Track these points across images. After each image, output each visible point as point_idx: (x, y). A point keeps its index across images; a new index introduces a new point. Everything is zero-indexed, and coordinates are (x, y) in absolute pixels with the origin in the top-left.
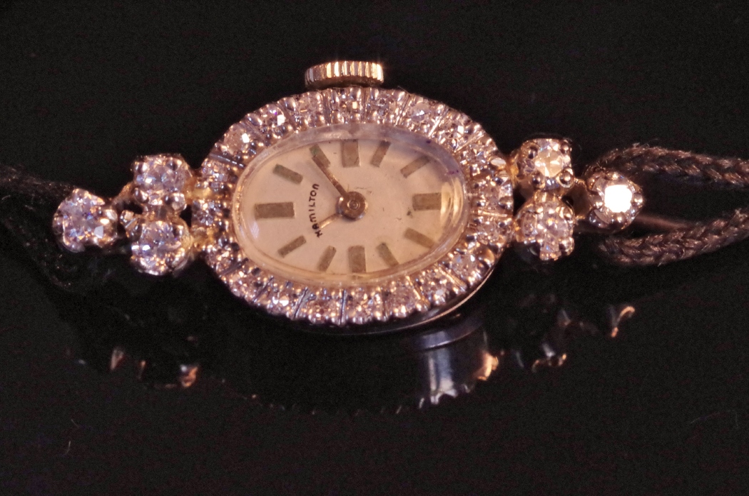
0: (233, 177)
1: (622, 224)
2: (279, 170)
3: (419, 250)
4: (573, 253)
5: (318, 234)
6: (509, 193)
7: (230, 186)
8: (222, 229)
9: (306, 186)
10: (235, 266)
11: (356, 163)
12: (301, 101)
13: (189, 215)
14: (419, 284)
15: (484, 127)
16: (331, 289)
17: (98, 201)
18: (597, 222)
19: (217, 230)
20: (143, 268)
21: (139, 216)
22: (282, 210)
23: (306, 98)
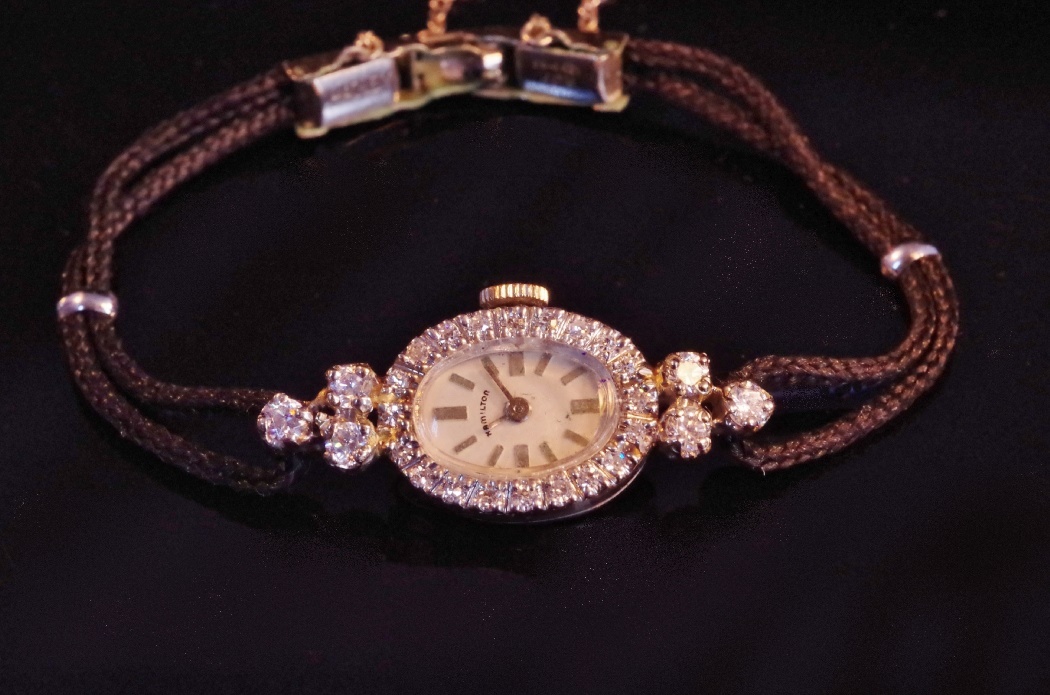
0: (413, 383)
1: (753, 427)
2: (455, 378)
3: (576, 448)
4: (710, 452)
5: (488, 434)
6: (654, 399)
7: (412, 391)
8: (403, 429)
9: (477, 393)
10: (416, 461)
11: (521, 371)
12: (474, 319)
13: (375, 416)
14: (575, 477)
15: (634, 342)
16: (498, 482)
17: (295, 404)
18: (732, 425)
19: (399, 430)
20: (335, 463)
21: (332, 418)
22: (458, 413)
23: (477, 316)
